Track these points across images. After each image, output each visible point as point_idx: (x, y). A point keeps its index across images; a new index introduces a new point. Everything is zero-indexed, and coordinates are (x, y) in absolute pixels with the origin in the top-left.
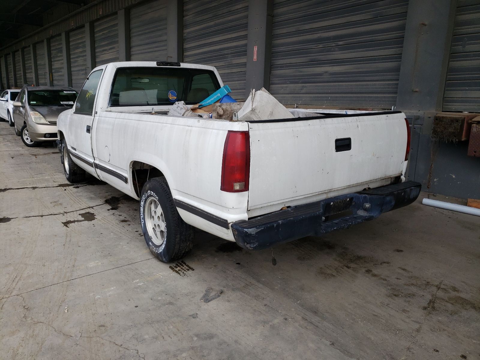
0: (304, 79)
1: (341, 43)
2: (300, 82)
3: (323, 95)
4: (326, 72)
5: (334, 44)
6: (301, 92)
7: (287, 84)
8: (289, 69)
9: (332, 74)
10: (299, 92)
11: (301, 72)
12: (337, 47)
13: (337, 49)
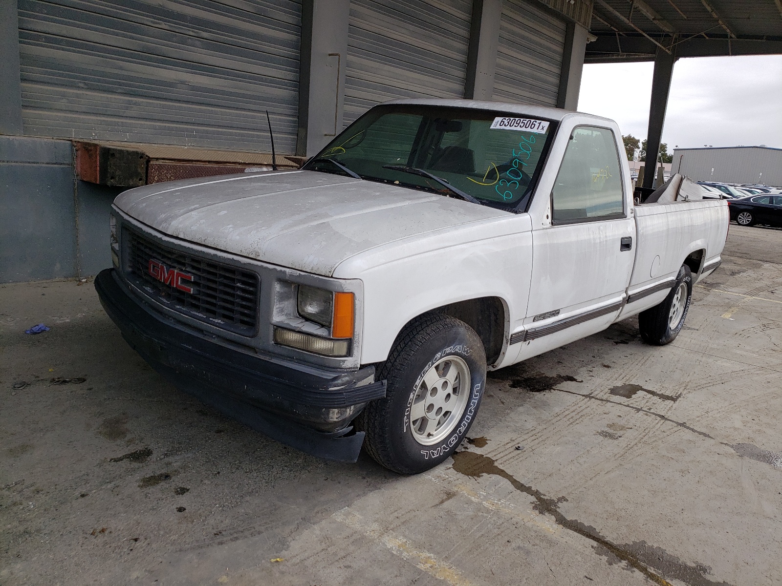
0: (129, 85)
1: (205, 35)
2: (119, 91)
3: (181, 126)
4: (183, 83)
5: (192, 31)
6: (125, 115)
7: (79, 88)
8: (79, 52)
9: (194, 88)
10: (121, 114)
11: (121, 68)
12: (199, 41)
13: (198, 43)
